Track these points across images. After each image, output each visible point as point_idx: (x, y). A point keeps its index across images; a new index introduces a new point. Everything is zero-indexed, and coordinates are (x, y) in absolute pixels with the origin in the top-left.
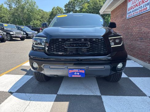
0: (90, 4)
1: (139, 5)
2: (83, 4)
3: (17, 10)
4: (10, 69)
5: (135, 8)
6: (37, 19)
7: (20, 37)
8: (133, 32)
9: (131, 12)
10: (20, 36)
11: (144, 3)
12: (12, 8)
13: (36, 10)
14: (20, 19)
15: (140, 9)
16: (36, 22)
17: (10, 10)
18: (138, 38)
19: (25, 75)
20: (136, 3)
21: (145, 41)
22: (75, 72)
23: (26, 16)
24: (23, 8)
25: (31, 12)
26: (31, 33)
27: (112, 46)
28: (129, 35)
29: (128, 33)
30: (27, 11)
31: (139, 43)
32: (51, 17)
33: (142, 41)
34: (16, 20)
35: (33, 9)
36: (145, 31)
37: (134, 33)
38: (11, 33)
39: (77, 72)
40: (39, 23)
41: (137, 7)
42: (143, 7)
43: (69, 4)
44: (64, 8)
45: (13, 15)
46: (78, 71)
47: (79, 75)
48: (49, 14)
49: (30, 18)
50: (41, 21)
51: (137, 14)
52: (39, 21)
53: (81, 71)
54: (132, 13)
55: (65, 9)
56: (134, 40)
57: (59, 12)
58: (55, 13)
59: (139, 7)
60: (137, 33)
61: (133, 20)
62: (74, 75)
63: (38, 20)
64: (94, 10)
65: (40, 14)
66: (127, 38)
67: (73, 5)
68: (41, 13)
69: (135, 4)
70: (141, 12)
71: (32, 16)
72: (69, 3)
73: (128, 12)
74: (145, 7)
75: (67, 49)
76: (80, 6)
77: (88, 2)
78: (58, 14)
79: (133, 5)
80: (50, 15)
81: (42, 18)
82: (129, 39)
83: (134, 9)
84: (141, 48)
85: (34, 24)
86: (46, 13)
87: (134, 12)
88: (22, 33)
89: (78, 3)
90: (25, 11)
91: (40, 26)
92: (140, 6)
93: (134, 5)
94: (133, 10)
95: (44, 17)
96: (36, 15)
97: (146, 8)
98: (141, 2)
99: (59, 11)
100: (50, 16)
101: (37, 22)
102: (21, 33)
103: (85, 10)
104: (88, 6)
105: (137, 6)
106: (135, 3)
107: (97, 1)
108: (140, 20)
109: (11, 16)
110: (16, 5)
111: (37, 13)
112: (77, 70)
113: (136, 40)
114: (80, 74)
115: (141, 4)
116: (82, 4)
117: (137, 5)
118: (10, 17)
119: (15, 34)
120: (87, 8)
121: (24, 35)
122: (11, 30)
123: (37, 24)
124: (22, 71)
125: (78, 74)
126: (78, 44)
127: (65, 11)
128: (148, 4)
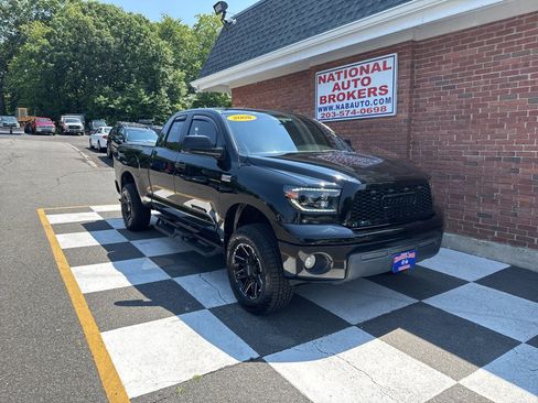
1: (359, 97)
5: (346, 101)
9: (331, 108)
11: (375, 95)
15: (366, 107)
20: (350, 90)
41: (353, 101)
42: (372, 103)
51: (353, 115)
54: (337, 111)
59: (359, 100)
69: (344, 91)
70: (367, 113)
73: (320, 106)
74: (379, 106)
79: (337, 93)
83: (344, 102)
87: (343, 110)
92: (364, 100)
93: (342, 94)
94: (339, 103)
97: (384, 108)
98: (366, 91)
105: (354, 98)
106: (344, 89)
115: (366, 95)
117: (351, 95)
120: (45, 42)
128: (388, 100)
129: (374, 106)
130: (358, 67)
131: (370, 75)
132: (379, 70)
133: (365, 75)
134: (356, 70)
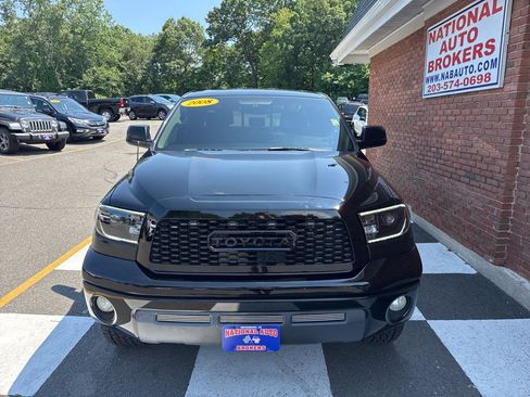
0: (297, 11)
1: (465, 61)
2: (275, 11)
3: (34, 27)
4: (12, 288)
5: (451, 68)
6: (108, 63)
7: (48, 138)
8: (444, 147)
9: (437, 77)
10: (47, 136)
11: (480, 56)
12: (16, 21)
13: (104, 28)
14: (44, 60)
15: (469, 76)
16: (104, 72)
17: (9, 26)
18: (459, 172)
19: (68, 314)
20: (456, 51)
21: (482, 185)
22: (244, 336)
23: (67, 50)
24: (56, 22)
25: (86, 34)
26: (86, 121)
27: (370, 242)
28: (431, 154)
29: (427, 148)
30: (72, 32)
31: (463, 187)
32: (158, 55)
33: (473, 182)
34: (32, 64)
35: (91, 25)
36: (483, 152)
37: (447, 152)
38: (14, 126)
39: (251, 336)
40: (114, 77)
41: (457, 66)
42: (476, 68)
43: (224, 10)
44: (207, 25)
45: (18, 47)
46: (255, 332)
47: (260, 344)
48: (152, 44)
49: (83, 57)
50: (122, 70)
51: (456, 88)
52: (114, 69)
53: (265, 332)
54: (442, 83)
55: (209, 29)
56: (446, 173)
57: (186, 39)
58: (172, 40)
59: (463, 65)
60: (458, 154)
61: (444, 106)
62: (243, 344)
63: (110, 64)
64: (313, 35)
65: (118, 42)
66: (424, 162)
67: (239, 14)
68: (121, 39)
69: (450, 53)
70: (469, 85)
71: (90, 49)
72: (223, 5)
73: (428, 75)
74: (483, 72)
75: (217, 253)
76: (265, 20)
77: (291, 6)
78: (186, 43)
79: (444, 54)
80: (157, 50)
81: (126, 58)
82: (432, 170)
83: (449, 69)
84: (469, 207)
85: (96, 81)
86: (143, 40)
87: (447, 80)
88: (54, 124)
89: (255, 8)
90: (64, 31)
91: (119, 86)
92: (468, 64)
93: (448, 56)
94: (444, 70)
95: (134, 56)
96: (105, 48)
97: (488, 76)
98: (472, 51)
99: (188, 35)
100: (155, 50)
101: (106, 73)
102: (48, 125)
103: (280, 33)
104: (292, 20)
105: (459, 62)
106: (451, 49)
107: (322, 4)
108: (467, 111)
109: (12, 48)
110: (27, 8)
111: (108, 40)
112: (252, 329)
113: (454, 176)
114: (265, 340)
115: (471, 56)
116: (270, 12)
117: (456, 58)
118: (7, 52)
119: (28, 130)
120: (288, 26)
121: (60, 130)
122: (13, 115)
123: (108, 80)
124: (56, 295)
125: (257, 341)
126: (255, 239)
127: (210, 35)
128: (494, 63)
129: (478, 73)
130: (466, 14)
131: (477, 25)
132: (488, 14)
133: (472, 25)
134: (464, 17)
